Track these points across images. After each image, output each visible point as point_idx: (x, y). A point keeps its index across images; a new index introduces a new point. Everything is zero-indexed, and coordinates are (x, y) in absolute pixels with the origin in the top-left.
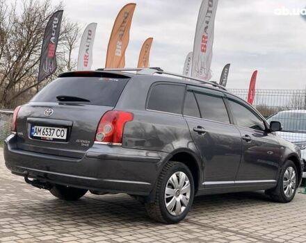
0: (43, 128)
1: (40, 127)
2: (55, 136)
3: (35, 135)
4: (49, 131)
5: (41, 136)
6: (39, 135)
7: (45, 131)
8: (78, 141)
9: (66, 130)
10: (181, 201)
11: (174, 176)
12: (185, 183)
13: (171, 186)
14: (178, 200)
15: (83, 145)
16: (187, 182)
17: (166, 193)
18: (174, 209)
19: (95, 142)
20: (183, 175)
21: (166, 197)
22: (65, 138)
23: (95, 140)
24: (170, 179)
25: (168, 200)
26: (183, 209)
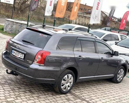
0: (16, 52)
1: (15, 51)
2: (19, 56)
3: (13, 54)
4: (18, 53)
5: (15, 55)
6: (14, 54)
8: (27, 60)
9: (24, 55)
10: (68, 85)
11: (66, 76)
12: (71, 78)
13: (64, 80)
14: (67, 85)
16: (72, 78)
17: (62, 83)
18: (65, 89)
19: (34, 63)
20: (70, 75)
21: (62, 84)
22: (23, 58)
23: (34, 62)
24: (64, 77)
25: (63, 85)
26: (69, 88)
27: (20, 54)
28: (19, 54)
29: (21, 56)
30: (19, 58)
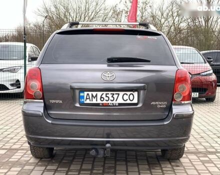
3: (88, 101)
4: (110, 96)
5: (99, 101)
7: (104, 96)
8: (153, 103)
15: (158, 106)
27: (121, 93)
28: (115, 96)
29: (126, 97)
30: (120, 104)
